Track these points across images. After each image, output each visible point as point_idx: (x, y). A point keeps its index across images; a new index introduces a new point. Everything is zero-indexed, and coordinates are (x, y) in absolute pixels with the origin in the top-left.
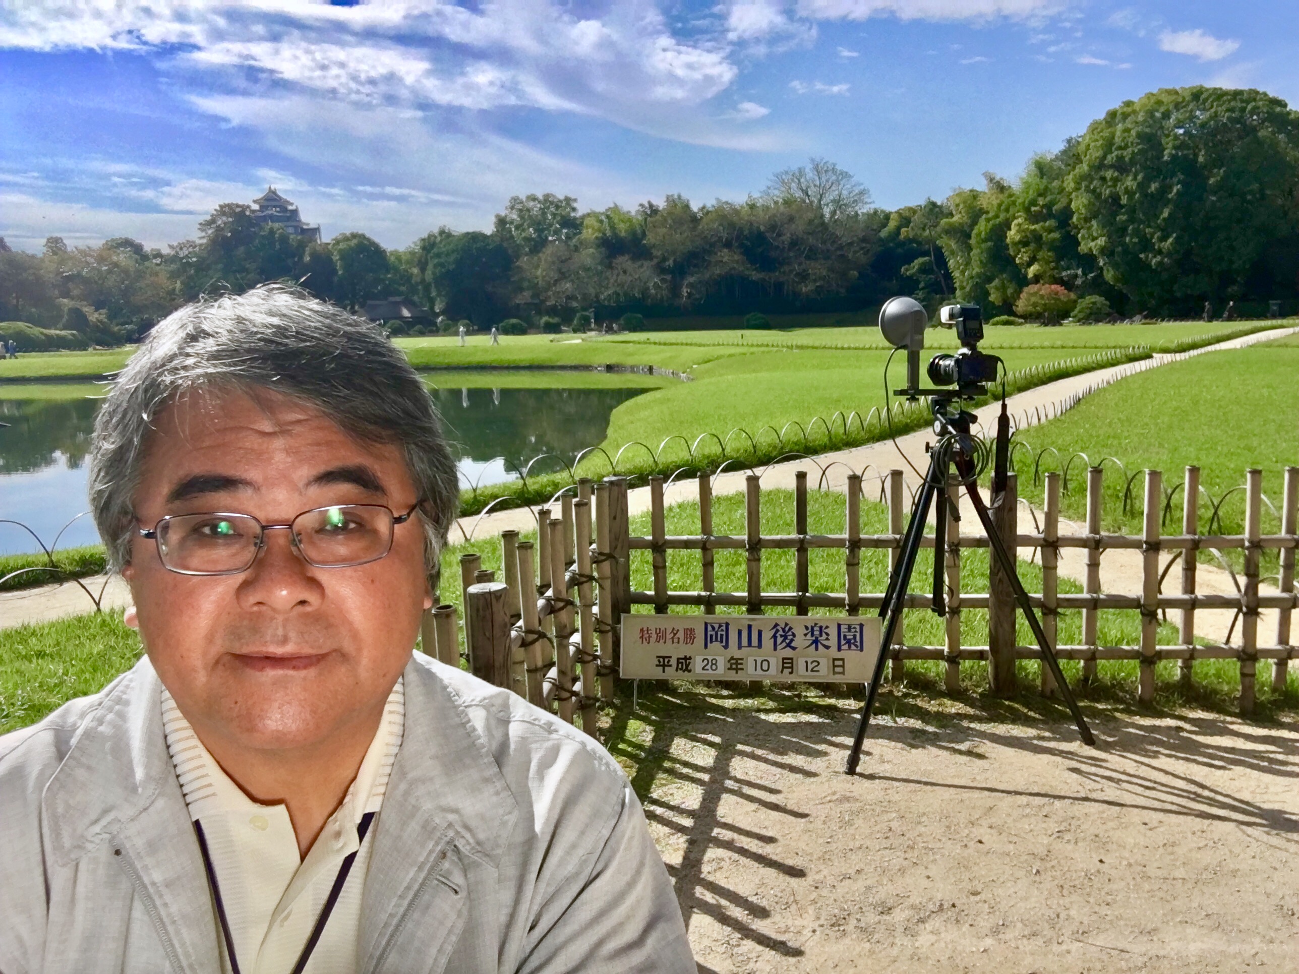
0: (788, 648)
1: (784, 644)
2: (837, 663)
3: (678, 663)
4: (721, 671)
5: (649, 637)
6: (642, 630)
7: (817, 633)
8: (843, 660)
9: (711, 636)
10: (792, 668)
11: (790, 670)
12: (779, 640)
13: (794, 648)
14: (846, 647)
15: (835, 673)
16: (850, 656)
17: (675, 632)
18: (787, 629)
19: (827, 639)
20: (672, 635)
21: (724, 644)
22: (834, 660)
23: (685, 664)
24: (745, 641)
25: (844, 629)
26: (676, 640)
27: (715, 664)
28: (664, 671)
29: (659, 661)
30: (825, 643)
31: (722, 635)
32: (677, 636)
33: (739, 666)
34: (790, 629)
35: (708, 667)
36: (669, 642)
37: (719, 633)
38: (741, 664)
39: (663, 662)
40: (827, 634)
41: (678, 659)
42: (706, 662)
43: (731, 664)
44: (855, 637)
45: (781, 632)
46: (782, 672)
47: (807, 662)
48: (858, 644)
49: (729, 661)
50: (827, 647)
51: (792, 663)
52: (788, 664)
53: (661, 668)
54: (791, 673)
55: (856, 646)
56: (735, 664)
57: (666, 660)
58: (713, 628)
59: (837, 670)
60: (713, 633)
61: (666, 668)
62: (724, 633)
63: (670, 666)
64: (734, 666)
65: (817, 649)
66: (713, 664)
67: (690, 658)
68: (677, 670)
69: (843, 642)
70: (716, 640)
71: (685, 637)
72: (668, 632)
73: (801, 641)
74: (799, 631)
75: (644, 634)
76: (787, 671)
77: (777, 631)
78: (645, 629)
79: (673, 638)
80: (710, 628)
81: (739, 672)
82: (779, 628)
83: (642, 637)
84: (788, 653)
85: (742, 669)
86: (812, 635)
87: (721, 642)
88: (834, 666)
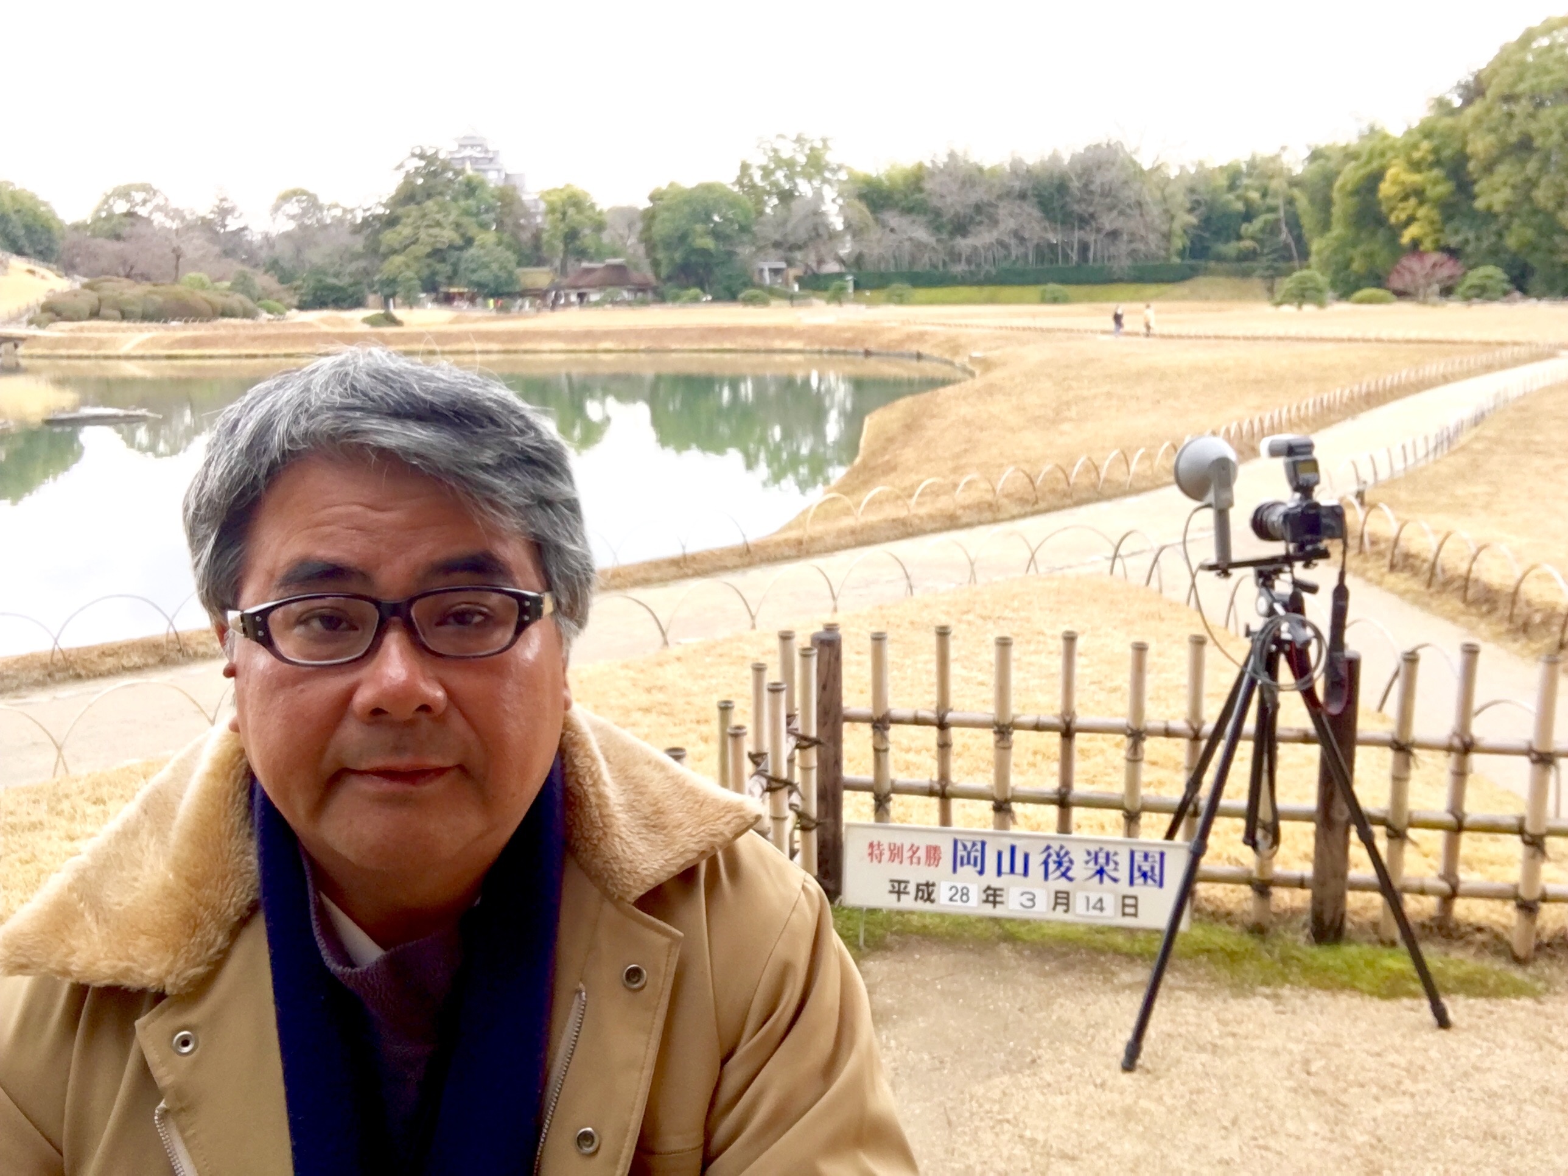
0: (1063, 880)
1: (1058, 873)
2: (1128, 901)
3: (918, 890)
4: (975, 905)
5: (881, 854)
6: (871, 845)
7: (1102, 860)
8: (1135, 898)
9: (962, 858)
10: (1067, 904)
11: (1064, 907)
12: (1052, 866)
13: (1070, 879)
14: (1139, 880)
15: (1124, 914)
16: (1145, 892)
17: (914, 850)
18: (1062, 853)
19: (1116, 869)
20: (910, 853)
21: (979, 868)
22: (1124, 897)
23: (926, 891)
24: (1006, 866)
25: (1138, 858)
26: (915, 860)
27: (967, 894)
28: (899, 899)
29: (893, 887)
30: (1114, 874)
31: (976, 859)
32: (917, 855)
33: (998, 899)
34: (1067, 853)
35: (957, 897)
36: (906, 862)
37: (973, 855)
38: (1001, 896)
39: (898, 888)
40: (1116, 863)
41: (918, 886)
42: (954, 891)
43: (988, 896)
44: (1153, 868)
45: (1054, 857)
46: (1054, 909)
47: (1088, 899)
48: (1157, 878)
49: (985, 891)
50: (1115, 880)
51: (1067, 898)
52: (1062, 899)
53: (895, 896)
54: (1066, 911)
55: (1154, 881)
56: (993, 896)
57: (903, 886)
58: (965, 847)
59: (1128, 910)
60: (965, 854)
61: (903, 897)
62: (979, 854)
63: (907, 893)
64: (991, 898)
65: (1101, 881)
66: (963, 894)
67: (933, 885)
68: (916, 899)
69: (1136, 874)
70: (969, 863)
71: (928, 857)
72: (906, 847)
73: (1081, 869)
74: (1078, 856)
75: (874, 851)
76: (1060, 908)
77: (1049, 856)
78: (875, 843)
79: (911, 857)
80: (960, 847)
81: (998, 906)
82: (1051, 851)
83: (871, 854)
84: (1063, 884)
85: (1001, 903)
86: (1096, 862)
87: (975, 864)
88: (1124, 905)
